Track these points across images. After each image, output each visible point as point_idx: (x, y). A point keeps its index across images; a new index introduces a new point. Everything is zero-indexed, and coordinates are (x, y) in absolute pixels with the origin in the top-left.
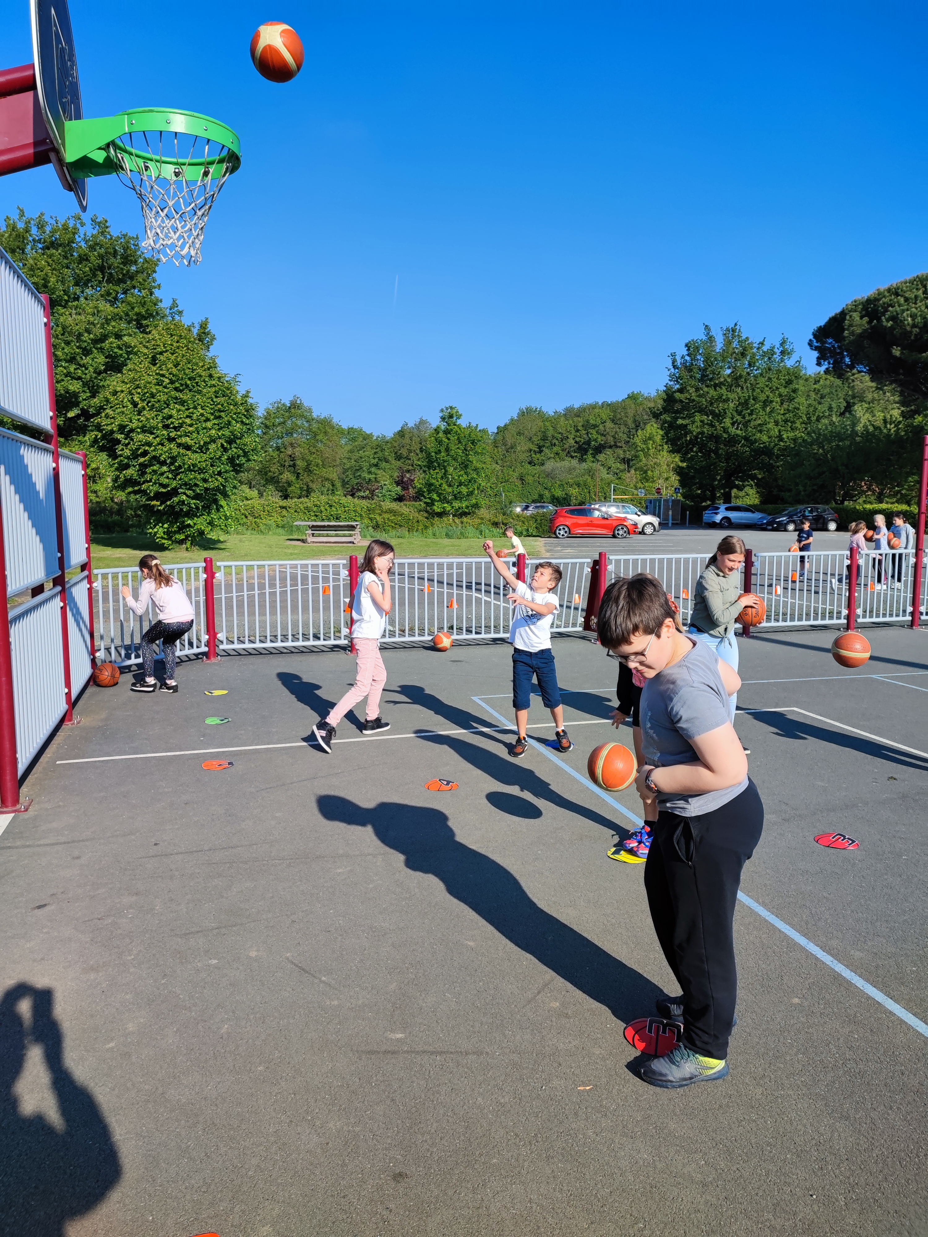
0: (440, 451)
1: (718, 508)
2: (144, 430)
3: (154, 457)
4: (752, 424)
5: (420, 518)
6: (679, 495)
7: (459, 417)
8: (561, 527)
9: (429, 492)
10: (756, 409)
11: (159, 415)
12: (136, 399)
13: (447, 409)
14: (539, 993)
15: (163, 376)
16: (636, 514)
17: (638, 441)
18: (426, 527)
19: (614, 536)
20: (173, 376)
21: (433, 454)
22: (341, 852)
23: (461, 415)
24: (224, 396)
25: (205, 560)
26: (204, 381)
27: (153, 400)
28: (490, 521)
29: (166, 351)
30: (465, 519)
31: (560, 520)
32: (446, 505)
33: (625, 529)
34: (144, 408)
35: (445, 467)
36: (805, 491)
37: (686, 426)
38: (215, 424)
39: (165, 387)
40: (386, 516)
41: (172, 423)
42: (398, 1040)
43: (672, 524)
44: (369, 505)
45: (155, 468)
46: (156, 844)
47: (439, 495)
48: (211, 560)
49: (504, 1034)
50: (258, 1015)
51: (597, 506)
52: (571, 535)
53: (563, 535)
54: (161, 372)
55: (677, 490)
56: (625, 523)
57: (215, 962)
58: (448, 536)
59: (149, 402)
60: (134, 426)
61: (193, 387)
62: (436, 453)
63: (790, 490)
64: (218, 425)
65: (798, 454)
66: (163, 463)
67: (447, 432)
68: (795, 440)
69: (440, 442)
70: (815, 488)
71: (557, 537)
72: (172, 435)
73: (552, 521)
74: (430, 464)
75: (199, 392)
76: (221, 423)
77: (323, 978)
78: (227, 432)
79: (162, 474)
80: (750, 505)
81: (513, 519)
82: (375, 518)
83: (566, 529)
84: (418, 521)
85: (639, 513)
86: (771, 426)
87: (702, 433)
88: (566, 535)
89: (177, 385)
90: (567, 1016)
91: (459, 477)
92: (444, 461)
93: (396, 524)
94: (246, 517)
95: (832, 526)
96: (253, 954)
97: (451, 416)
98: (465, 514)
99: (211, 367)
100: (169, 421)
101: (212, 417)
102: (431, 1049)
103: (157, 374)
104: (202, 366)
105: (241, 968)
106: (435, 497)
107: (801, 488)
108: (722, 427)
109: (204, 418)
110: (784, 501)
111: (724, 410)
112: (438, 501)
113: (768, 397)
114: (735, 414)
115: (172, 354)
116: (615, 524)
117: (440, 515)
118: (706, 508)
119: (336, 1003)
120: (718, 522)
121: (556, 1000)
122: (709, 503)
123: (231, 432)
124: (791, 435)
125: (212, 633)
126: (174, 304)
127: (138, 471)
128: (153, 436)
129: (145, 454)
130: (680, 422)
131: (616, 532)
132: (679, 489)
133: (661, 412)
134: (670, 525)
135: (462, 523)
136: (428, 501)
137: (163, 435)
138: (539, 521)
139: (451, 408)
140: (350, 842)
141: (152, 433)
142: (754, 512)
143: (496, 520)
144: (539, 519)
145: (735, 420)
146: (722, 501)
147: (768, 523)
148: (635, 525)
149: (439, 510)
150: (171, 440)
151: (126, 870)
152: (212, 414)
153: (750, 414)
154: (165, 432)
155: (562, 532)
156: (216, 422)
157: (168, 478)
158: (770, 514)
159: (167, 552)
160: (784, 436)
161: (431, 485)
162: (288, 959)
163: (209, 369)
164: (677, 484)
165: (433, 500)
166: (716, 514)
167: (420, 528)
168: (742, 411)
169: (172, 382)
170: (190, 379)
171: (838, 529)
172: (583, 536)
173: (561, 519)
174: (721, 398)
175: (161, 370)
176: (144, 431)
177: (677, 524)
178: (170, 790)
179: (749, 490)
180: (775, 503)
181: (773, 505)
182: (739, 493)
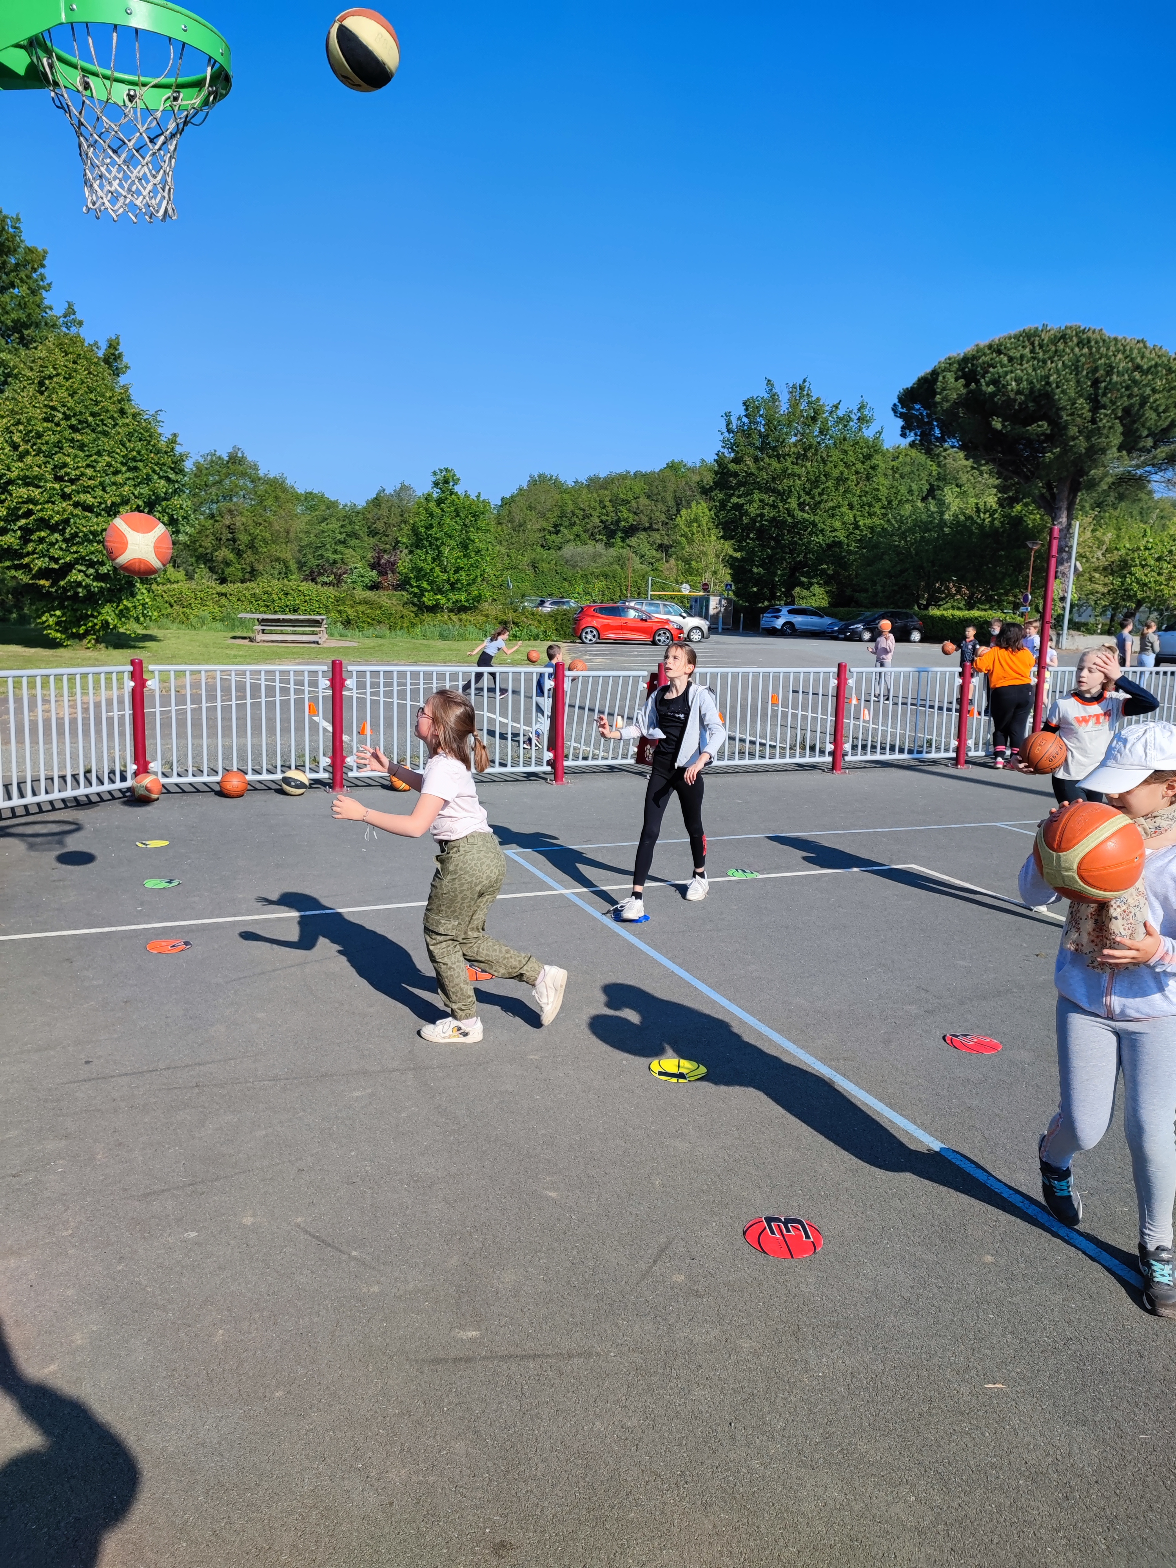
0: (431, 526)
1: (780, 611)
2: (28, 481)
3: (42, 520)
4: (822, 506)
5: (405, 612)
6: (731, 593)
7: (457, 482)
8: (588, 630)
9: (418, 579)
10: (828, 487)
11: (48, 462)
12: (17, 438)
13: (441, 472)
14: (655, 1262)
15: (54, 408)
16: (681, 615)
17: (681, 523)
18: (413, 625)
19: (654, 643)
20: (68, 409)
21: (423, 530)
22: (355, 1067)
23: (459, 479)
24: (140, 440)
25: (133, 663)
26: (112, 417)
27: (39, 441)
28: (496, 619)
29: (58, 375)
30: (464, 616)
31: (587, 621)
32: (439, 597)
33: (668, 634)
34: (27, 453)
35: (438, 547)
36: (883, 592)
37: (742, 505)
38: (129, 479)
39: (58, 425)
40: (360, 608)
41: (67, 474)
42: (472, 1340)
43: (723, 629)
44: (337, 594)
45: (43, 534)
46: (87, 1062)
47: (431, 583)
48: (141, 662)
49: (616, 1325)
50: (265, 1313)
51: (632, 604)
52: (601, 640)
53: (590, 640)
54: (51, 404)
55: (729, 587)
56: (667, 627)
57: (193, 1234)
58: (442, 637)
59: (34, 444)
60: (13, 475)
61: (98, 425)
62: (426, 528)
63: (866, 591)
64: (133, 479)
65: (876, 546)
66: (53, 529)
67: (439, 502)
68: (872, 529)
69: (431, 515)
70: (895, 588)
71: (584, 643)
72: (68, 490)
73: (577, 621)
74: (418, 542)
75: (105, 434)
76: (138, 477)
77: (354, 1253)
78: (145, 490)
79: (52, 544)
80: (819, 608)
81: (526, 617)
82: (346, 612)
83: (595, 633)
84: (402, 617)
85: (684, 615)
86: (845, 509)
87: (762, 515)
88: (594, 640)
89: (74, 421)
90: (697, 1294)
91: (456, 560)
92: (437, 539)
93: (374, 619)
94: (172, 606)
95: (916, 636)
96: (248, 1221)
97: (446, 482)
98: (463, 609)
99: (123, 400)
100: (62, 472)
101: (124, 469)
102: (519, 1351)
103: (46, 406)
104: (110, 398)
105: (232, 1242)
106: (425, 585)
107: (879, 588)
108: (787, 509)
109: (112, 469)
110: (858, 604)
111: (789, 487)
112: (428, 591)
113: (842, 473)
114: (802, 493)
115: (67, 379)
116: (655, 627)
117: (434, 609)
118: (764, 610)
119: (376, 1289)
120: (779, 627)
121: (679, 1271)
122: (766, 603)
123: (150, 490)
124: (868, 521)
125: (142, 762)
126: (70, 310)
127: (20, 538)
128: (40, 490)
129: (29, 513)
130: (734, 500)
131: (657, 638)
132: (731, 585)
133: (711, 487)
134: (720, 630)
135: (461, 620)
136: (416, 590)
137: (54, 489)
138: (559, 622)
139: (447, 470)
140: (366, 1053)
141: (38, 487)
142: (822, 617)
143: (505, 618)
144: (559, 618)
145: (802, 500)
146: (782, 602)
147: (840, 631)
148: (680, 629)
149: (430, 603)
150: (65, 497)
151: (46, 1101)
152: (123, 464)
153: (820, 494)
154: (57, 486)
155: (589, 636)
156: (130, 475)
157: (61, 549)
158: (841, 620)
159: (62, 650)
160: (860, 523)
161: (422, 569)
162: (298, 1226)
163: (119, 402)
164: (728, 579)
165: (423, 591)
166: (777, 617)
167: (405, 625)
168: (811, 490)
169: (67, 418)
170: (93, 415)
171: (922, 640)
172: (615, 642)
173: (589, 619)
174: (785, 471)
175: (52, 400)
176: (27, 484)
177: (728, 629)
178: (101, 982)
179: (816, 589)
180: (849, 606)
181: (846, 609)
182: (805, 593)
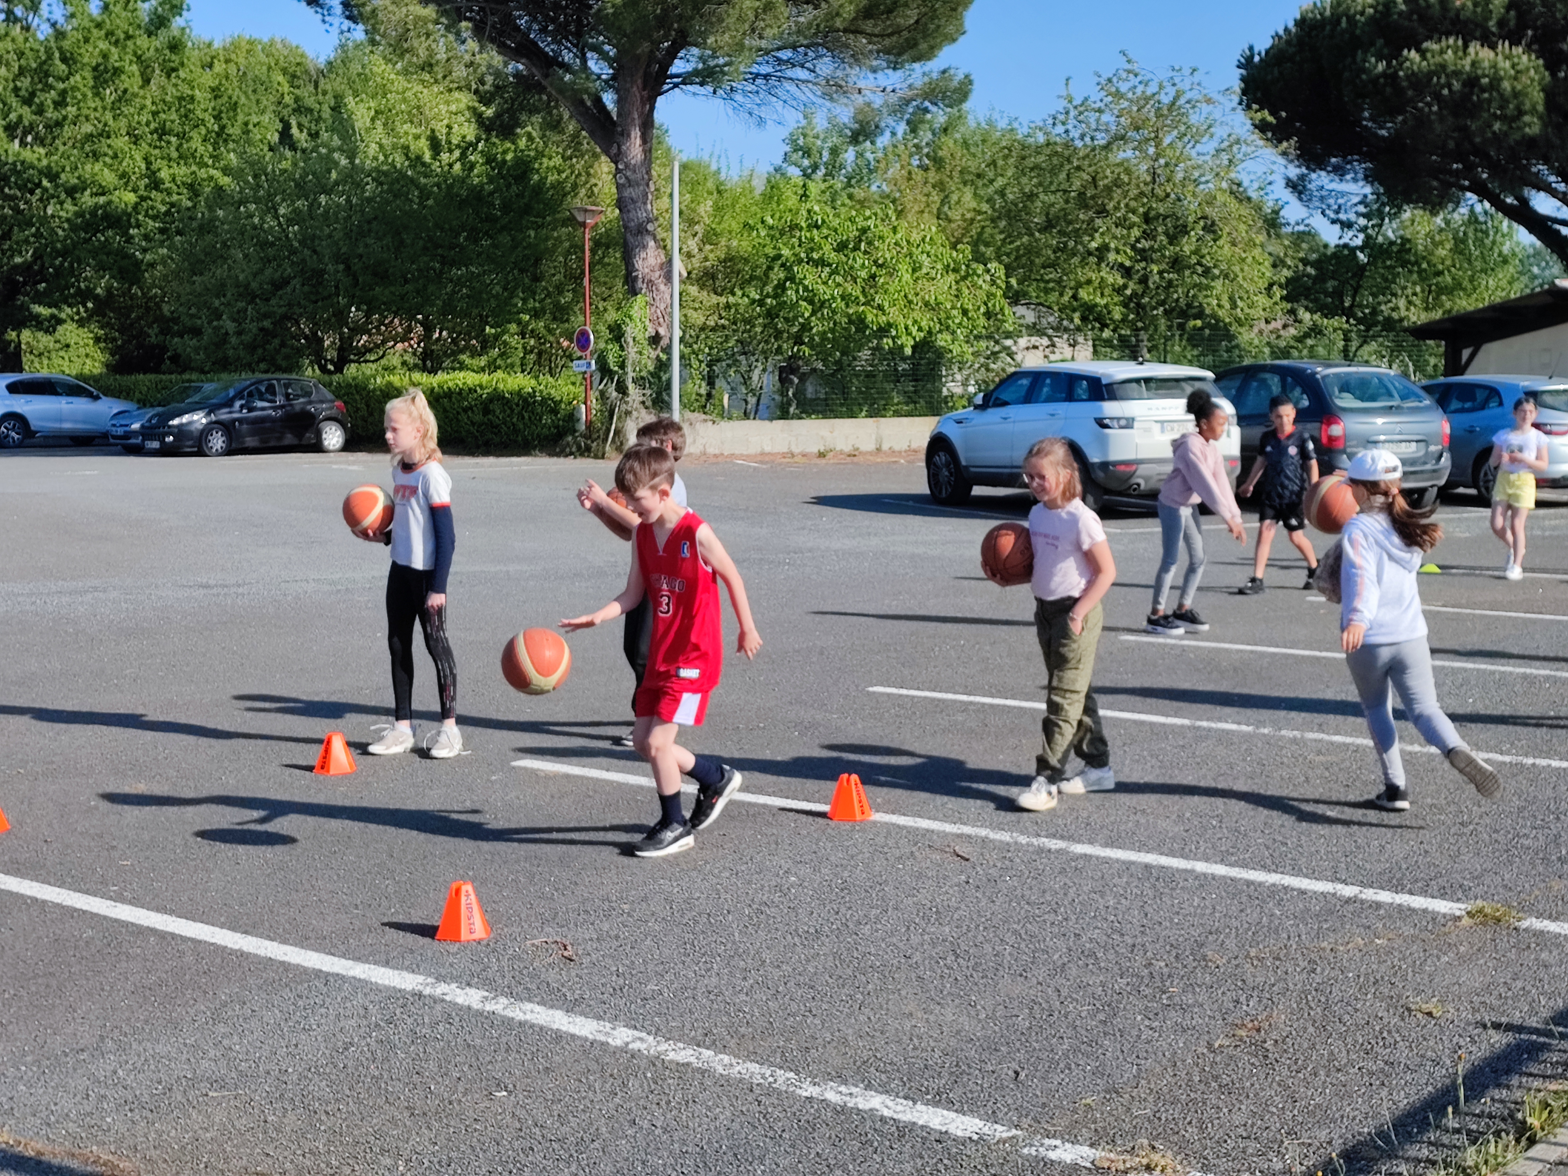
4: (68, 131)
10: (74, 89)
36: (239, 333)
63: (196, 332)
65: (207, 227)
68: (193, 189)
70: (267, 324)
80: (80, 377)
86: (121, 142)
95: (333, 437)
107: (230, 326)
110: (180, 364)
113: (105, 56)
114: (13, 101)
124: (182, 171)
142: (96, 398)
145: (13, 116)
147: (147, 432)
153: (60, 104)
158: (143, 403)
160: (164, 174)
168: (33, 94)
179: (69, 332)
180: (157, 370)
181: (152, 377)
182: (45, 340)
